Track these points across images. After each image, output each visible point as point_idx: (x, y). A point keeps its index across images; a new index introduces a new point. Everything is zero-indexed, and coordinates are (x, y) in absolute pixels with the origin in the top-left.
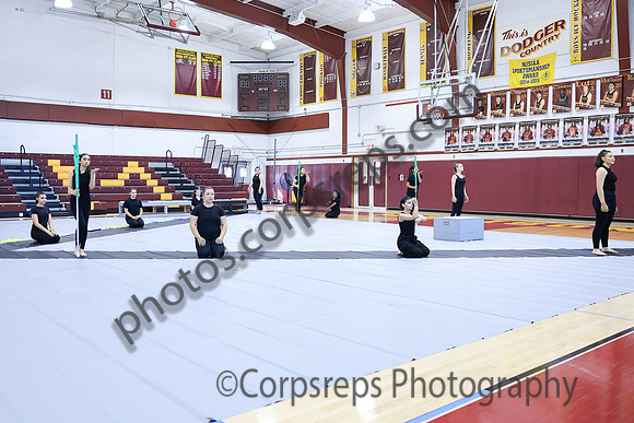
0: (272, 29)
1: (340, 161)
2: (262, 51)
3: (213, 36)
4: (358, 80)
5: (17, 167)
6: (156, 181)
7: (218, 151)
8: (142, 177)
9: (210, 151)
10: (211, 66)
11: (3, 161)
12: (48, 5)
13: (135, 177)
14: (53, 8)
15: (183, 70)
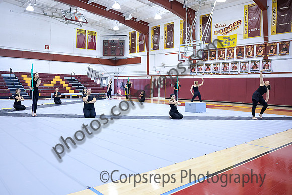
0: (118, 22)
1: (145, 78)
2: (114, 30)
3: (93, 23)
4: (154, 43)
5: (8, 78)
6: (67, 85)
7: (94, 72)
8: (61, 83)
9: (90, 72)
10: (92, 36)
11: (2, 75)
12: (24, 9)
13: (58, 83)
14: (26, 11)
15: (80, 38)
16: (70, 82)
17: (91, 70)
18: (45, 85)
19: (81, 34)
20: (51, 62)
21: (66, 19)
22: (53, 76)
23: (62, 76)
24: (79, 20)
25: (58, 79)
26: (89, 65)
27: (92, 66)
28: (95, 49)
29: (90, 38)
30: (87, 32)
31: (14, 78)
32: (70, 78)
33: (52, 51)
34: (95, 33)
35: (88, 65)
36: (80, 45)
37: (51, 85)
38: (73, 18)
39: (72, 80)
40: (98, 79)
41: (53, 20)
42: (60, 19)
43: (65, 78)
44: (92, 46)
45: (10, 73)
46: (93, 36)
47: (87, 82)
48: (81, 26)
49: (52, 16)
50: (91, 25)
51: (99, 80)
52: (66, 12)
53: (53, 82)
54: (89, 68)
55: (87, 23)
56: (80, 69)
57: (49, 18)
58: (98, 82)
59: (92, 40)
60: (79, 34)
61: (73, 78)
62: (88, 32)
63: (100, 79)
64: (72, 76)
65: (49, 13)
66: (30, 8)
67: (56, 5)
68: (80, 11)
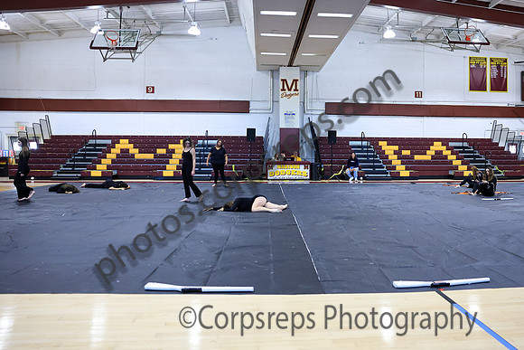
3: (500, 44)
5: (359, 147)
6: (454, 157)
7: (504, 133)
8: (444, 153)
9: (498, 133)
10: (498, 67)
11: (351, 143)
12: (378, 37)
13: (439, 153)
14: (383, 40)
15: (475, 73)
16: (460, 152)
17: (499, 128)
18: (417, 157)
19: (478, 65)
20: (425, 118)
21: (450, 42)
22: (430, 142)
23: (445, 142)
24: (474, 41)
25: (438, 146)
26: (495, 119)
27: (500, 121)
28: (505, 89)
29: (496, 71)
30: (488, 60)
31: (367, 147)
32: (460, 144)
33: (427, 100)
34: (506, 61)
35: (492, 120)
36: (477, 85)
37: (427, 157)
38: (463, 39)
39: (463, 147)
40: (512, 144)
41: (428, 48)
42: (440, 44)
43: (451, 144)
44: (500, 85)
45: (362, 139)
46: (500, 66)
47: (491, 152)
48: (478, 51)
49: (425, 41)
50: (498, 46)
51: (514, 147)
52: (449, 31)
53: (431, 152)
54: (495, 125)
55: (488, 44)
56: (478, 129)
57: (419, 46)
58: (513, 150)
59: (499, 73)
60: (473, 66)
61: (466, 144)
62: (492, 60)
63: (516, 145)
64: (462, 140)
65: (421, 37)
66: (389, 34)
67: (432, 22)
68: (474, 24)
